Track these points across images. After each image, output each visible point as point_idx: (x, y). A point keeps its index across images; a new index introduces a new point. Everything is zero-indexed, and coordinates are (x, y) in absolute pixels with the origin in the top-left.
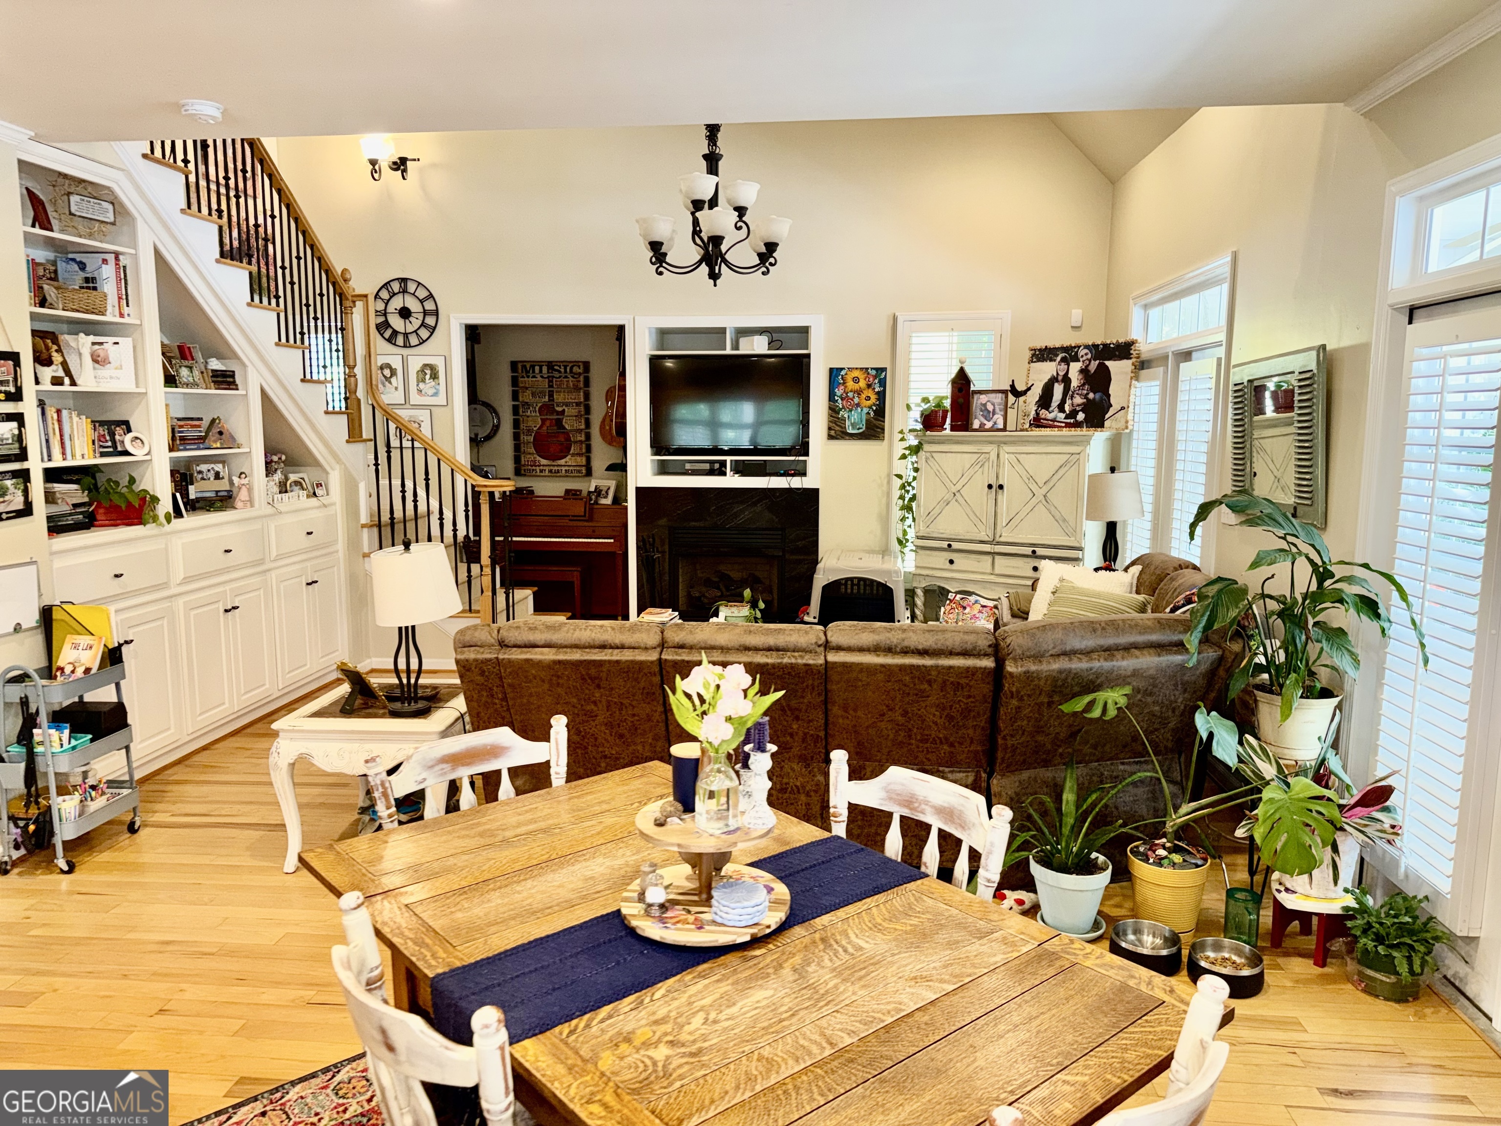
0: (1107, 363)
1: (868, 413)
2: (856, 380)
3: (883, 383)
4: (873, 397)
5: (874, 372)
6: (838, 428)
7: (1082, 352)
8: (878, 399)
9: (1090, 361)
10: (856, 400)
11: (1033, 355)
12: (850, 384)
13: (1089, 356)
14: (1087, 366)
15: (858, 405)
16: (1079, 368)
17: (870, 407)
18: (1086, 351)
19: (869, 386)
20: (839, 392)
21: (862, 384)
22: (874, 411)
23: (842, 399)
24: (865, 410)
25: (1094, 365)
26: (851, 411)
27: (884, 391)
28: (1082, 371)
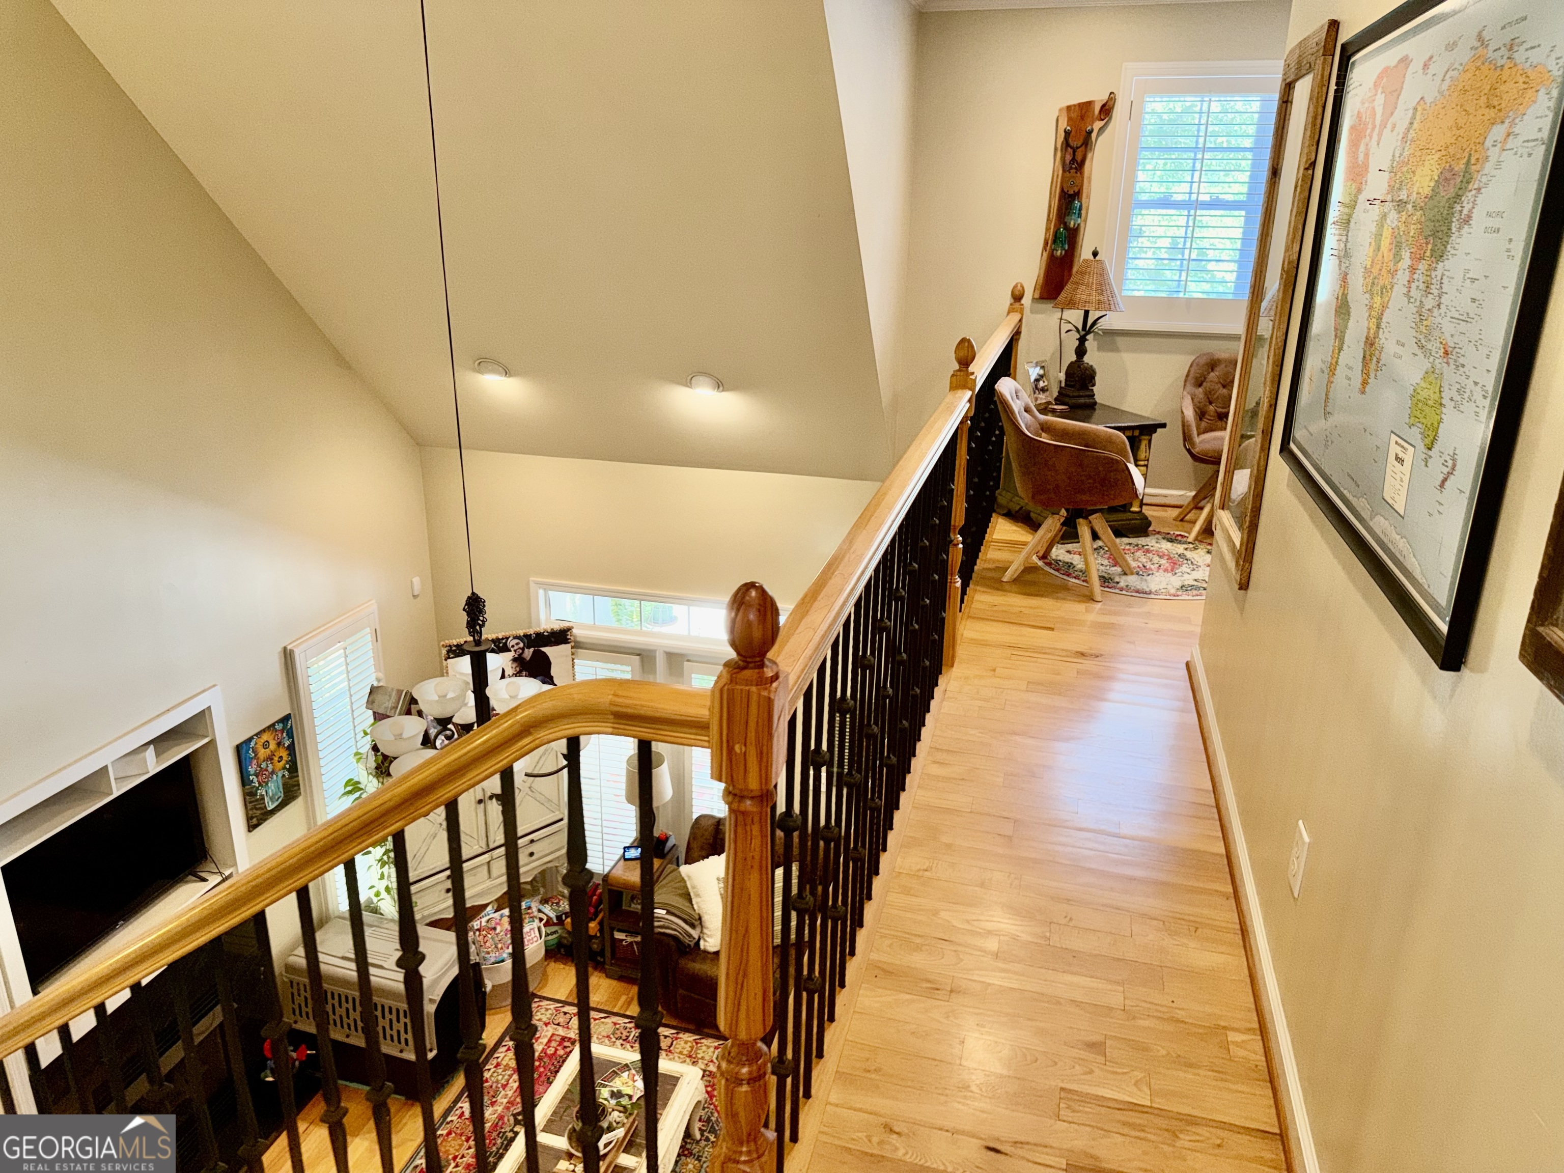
0: (543, 649)
1: (284, 776)
2: (266, 745)
3: (290, 735)
4: (284, 754)
5: (279, 727)
6: (258, 812)
7: (511, 643)
8: (289, 755)
9: (523, 649)
10: (270, 769)
11: (448, 652)
12: (263, 753)
13: (521, 645)
14: (520, 655)
15: (273, 773)
16: (511, 658)
17: (284, 768)
18: (517, 641)
19: (279, 744)
20: (251, 770)
21: (273, 746)
22: (288, 770)
23: (257, 775)
24: (280, 775)
25: (528, 653)
26: (267, 784)
27: (293, 743)
28: (515, 660)
